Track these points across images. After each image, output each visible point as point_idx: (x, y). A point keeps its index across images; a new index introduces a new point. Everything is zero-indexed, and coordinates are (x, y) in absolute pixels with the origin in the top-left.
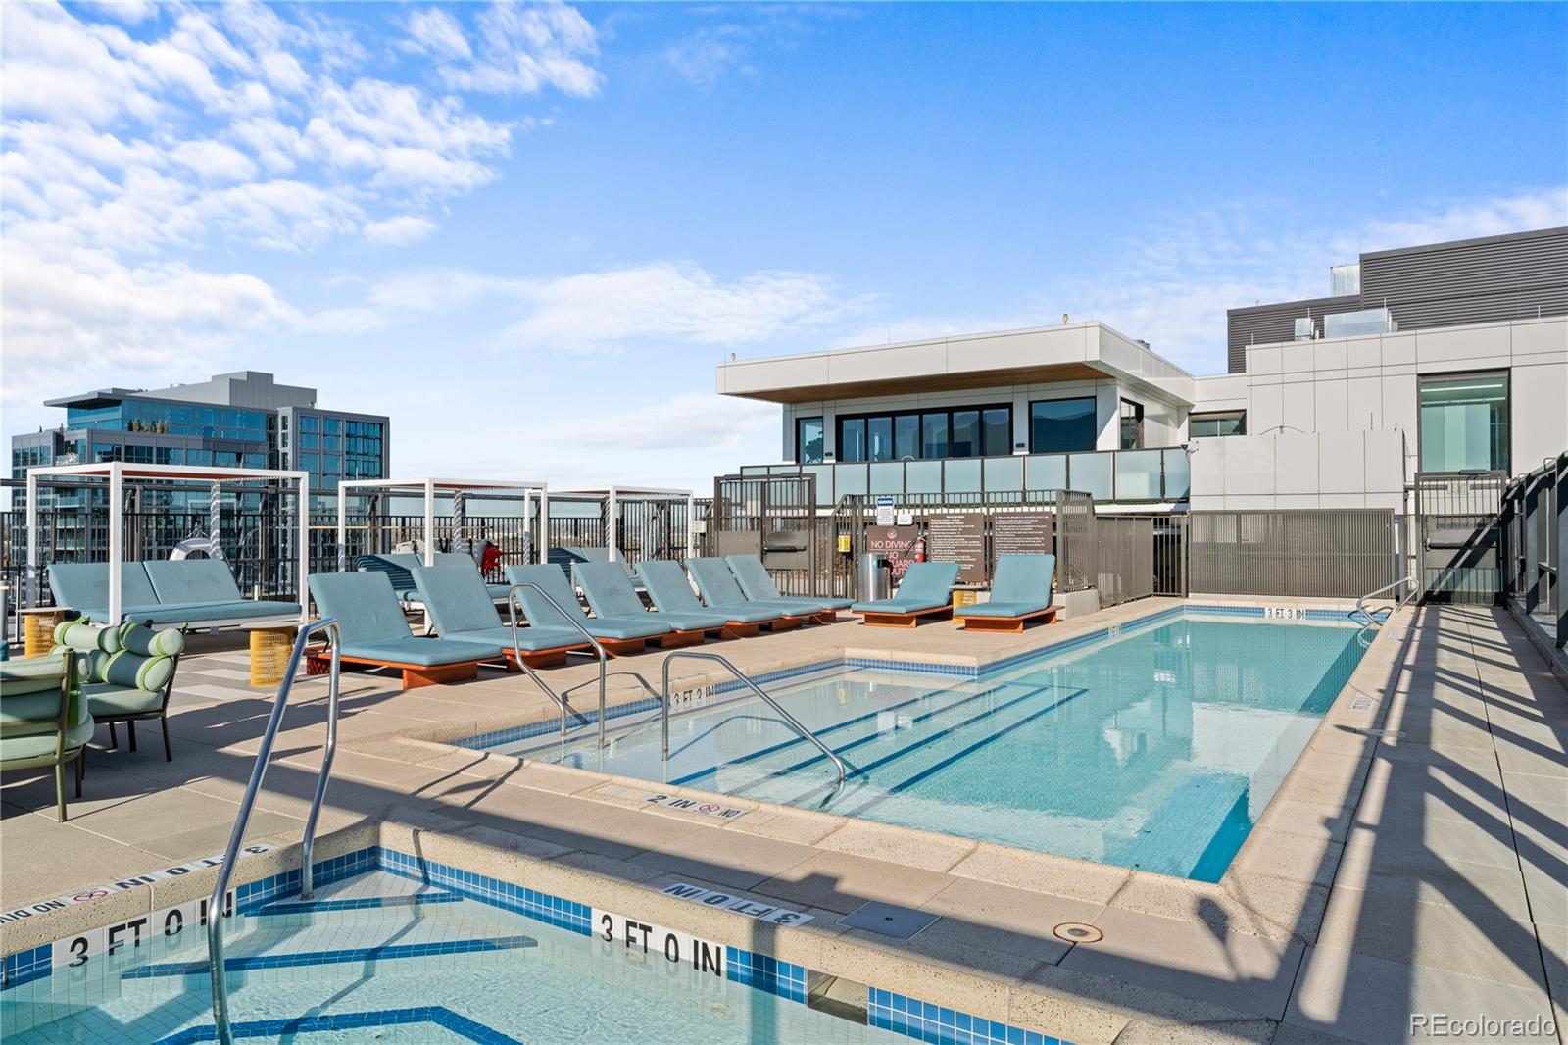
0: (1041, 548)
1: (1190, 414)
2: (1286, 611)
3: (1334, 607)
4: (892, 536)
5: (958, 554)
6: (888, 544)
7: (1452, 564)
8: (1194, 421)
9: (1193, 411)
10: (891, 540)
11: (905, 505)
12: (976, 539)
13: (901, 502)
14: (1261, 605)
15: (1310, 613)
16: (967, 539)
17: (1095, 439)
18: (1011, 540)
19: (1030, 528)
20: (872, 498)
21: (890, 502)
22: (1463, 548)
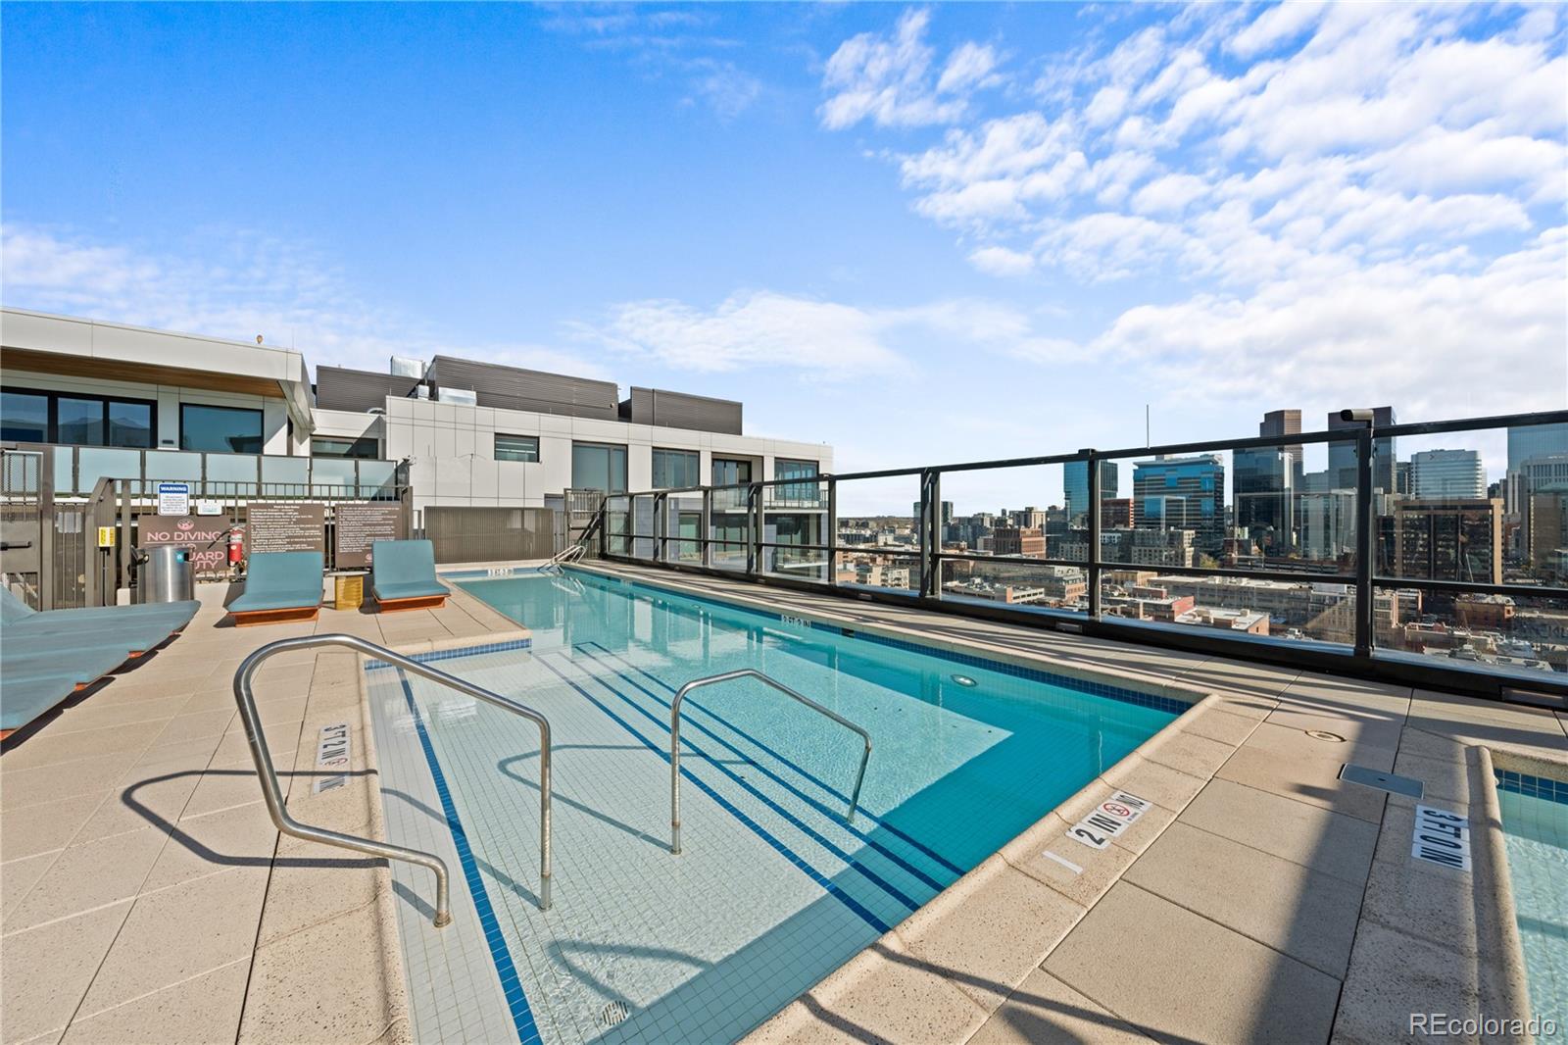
0: (391, 535)
1: (311, 435)
2: (501, 571)
3: (530, 566)
4: (186, 526)
5: (288, 543)
6: (179, 536)
7: (581, 538)
8: (314, 441)
9: (314, 433)
10: (183, 532)
11: (204, 495)
12: (315, 529)
13: (199, 492)
14: (486, 568)
15: (516, 571)
16: (301, 529)
17: (263, 445)
18: (357, 529)
19: (380, 518)
20: (148, 484)
21: (185, 489)
22: (586, 530)
